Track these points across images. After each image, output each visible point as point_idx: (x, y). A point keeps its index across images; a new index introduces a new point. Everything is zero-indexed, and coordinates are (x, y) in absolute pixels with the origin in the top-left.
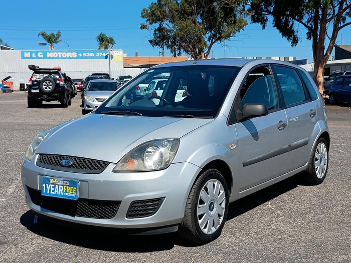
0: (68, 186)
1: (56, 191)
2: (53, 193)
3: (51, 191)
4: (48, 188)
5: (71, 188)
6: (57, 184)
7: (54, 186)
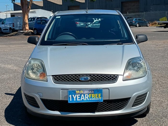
0: (93, 93)
1: (82, 98)
2: (80, 100)
3: (78, 99)
4: (75, 98)
5: (96, 94)
6: (82, 94)
7: (80, 95)
